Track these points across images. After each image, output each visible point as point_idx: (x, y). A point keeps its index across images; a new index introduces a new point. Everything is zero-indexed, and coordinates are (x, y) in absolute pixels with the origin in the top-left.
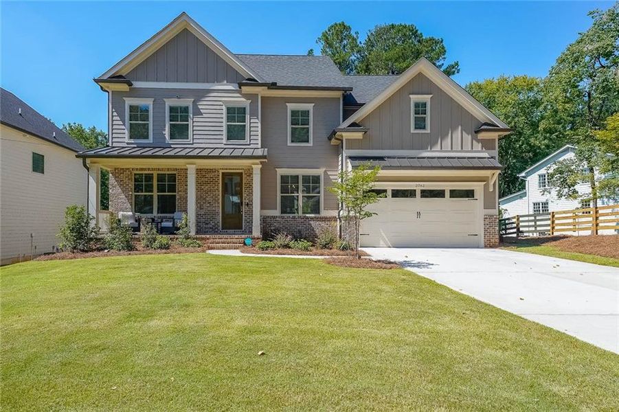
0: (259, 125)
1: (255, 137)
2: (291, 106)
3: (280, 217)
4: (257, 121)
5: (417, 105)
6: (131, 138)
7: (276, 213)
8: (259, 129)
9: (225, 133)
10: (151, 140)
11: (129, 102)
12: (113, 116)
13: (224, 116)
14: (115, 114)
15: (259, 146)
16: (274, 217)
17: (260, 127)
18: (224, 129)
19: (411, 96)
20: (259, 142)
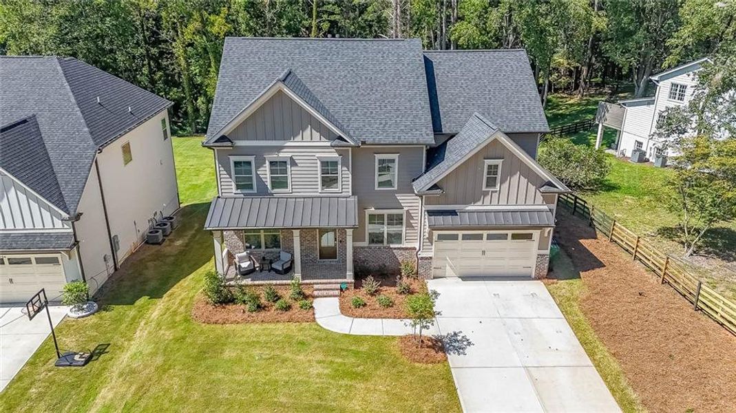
0: (350, 176)
1: (347, 187)
2: (378, 157)
3: (368, 247)
4: (347, 172)
5: (490, 167)
6: (237, 189)
7: (366, 244)
8: (350, 180)
9: (320, 183)
10: (255, 191)
11: (233, 159)
12: (220, 171)
13: (319, 169)
14: (221, 169)
15: (350, 194)
16: (363, 248)
17: (351, 178)
18: (319, 179)
19: (486, 160)
20: (350, 190)
